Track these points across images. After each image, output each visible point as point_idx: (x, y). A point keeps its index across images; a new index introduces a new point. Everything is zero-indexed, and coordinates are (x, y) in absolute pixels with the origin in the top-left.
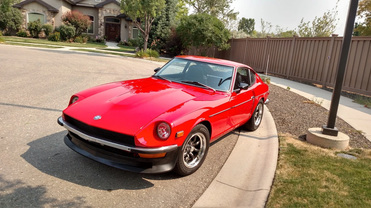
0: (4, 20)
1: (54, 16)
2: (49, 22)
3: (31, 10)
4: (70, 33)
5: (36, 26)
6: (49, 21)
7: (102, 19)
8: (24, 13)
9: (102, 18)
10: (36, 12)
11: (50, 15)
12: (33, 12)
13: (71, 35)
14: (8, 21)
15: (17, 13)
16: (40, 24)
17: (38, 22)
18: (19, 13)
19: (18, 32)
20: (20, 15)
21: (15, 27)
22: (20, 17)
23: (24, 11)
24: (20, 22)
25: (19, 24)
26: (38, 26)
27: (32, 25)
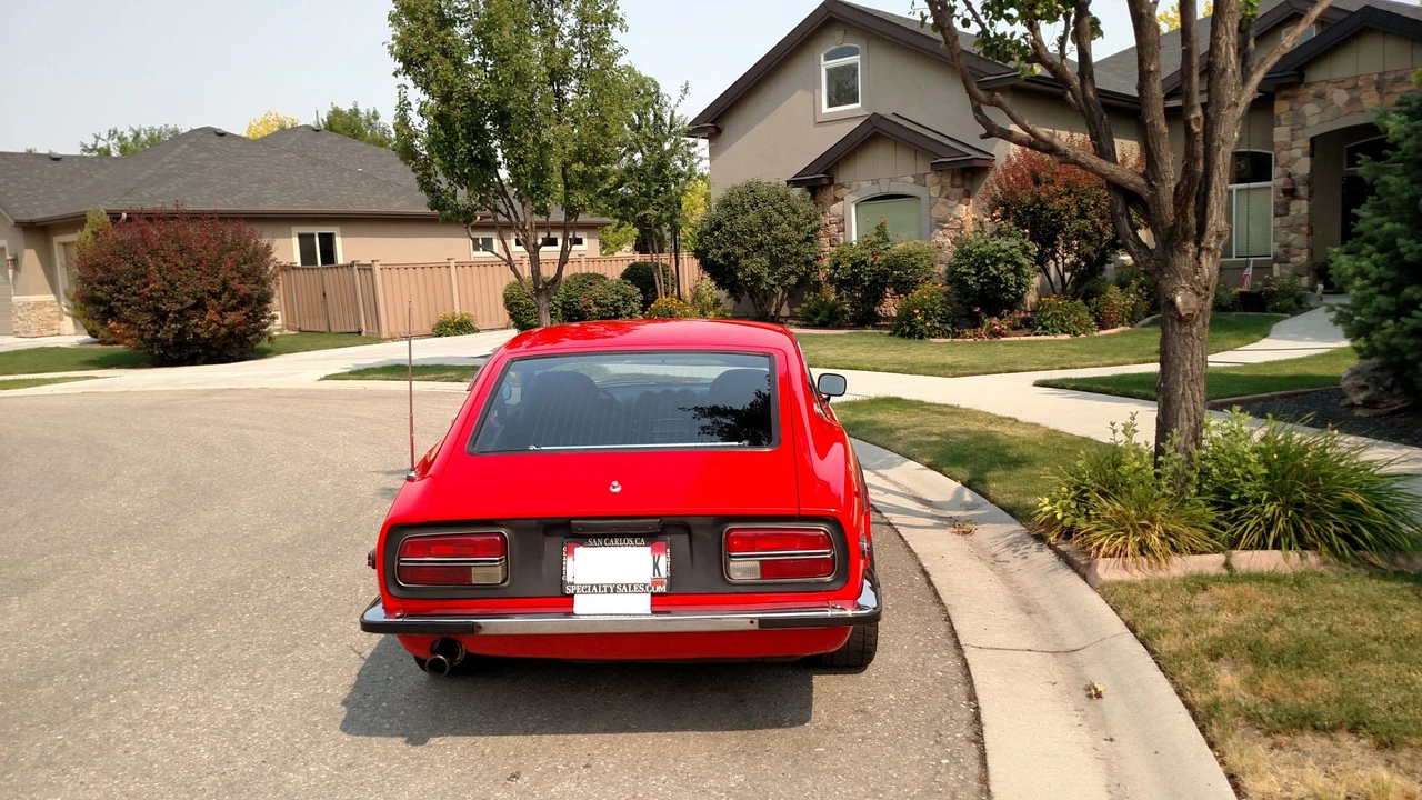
0: (726, 256)
1: (968, 194)
2: (942, 228)
3: (865, 185)
4: (996, 279)
5: (854, 266)
6: (940, 223)
7: (1294, 160)
8: (836, 208)
9: (1297, 153)
10: (885, 190)
11: (945, 193)
12: (875, 192)
13: (1006, 290)
14: (737, 258)
15: (785, 210)
16: (881, 247)
17: (874, 239)
18: (794, 211)
19: (805, 301)
20: (796, 220)
21: (775, 280)
22: (798, 228)
23: (839, 196)
24: (797, 254)
25: (794, 266)
26: (864, 262)
27: (839, 263)
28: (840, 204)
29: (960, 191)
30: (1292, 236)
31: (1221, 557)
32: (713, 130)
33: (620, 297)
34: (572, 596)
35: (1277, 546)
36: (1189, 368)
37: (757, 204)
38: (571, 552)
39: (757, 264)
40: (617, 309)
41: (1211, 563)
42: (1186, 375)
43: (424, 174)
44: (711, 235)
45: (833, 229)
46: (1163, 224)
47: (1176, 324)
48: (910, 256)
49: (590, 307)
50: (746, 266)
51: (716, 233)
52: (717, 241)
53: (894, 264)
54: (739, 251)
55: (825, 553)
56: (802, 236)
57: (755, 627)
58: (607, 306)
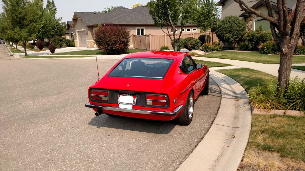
0: (222, 33)
5: (253, 36)
15: (237, 23)
16: (260, 32)
17: (259, 30)
18: (239, 23)
19: (240, 44)
20: (239, 25)
21: (233, 39)
22: (240, 27)
23: (251, 19)
24: (239, 33)
25: (238, 36)
26: (255, 35)
27: (249, 35)
28: (252, 21)
31: (283, 111)
32: (223, 4)
33: (196, 43)
34: (119, 104)
35: (299, 110)
36: (286, 66)
37: (230, 21)
38: (119, 96)
39: (229, 35)
40: (195, 45)
41: (280, 112)
42: (285, 68)
43: (154, 17)
44: (219, 28)
45: (250, 27)
46: (281, 31)
47: (283, 56)
48: (266, 34)
49: (189, 45)
50: (226, 36)
51: (220, 28)
52: (220, 30)
53: (262, 36)
54: (225, 32)
55: (165, 101)
56: (241, 29)
57: (150, 114)
58: (193, 45)
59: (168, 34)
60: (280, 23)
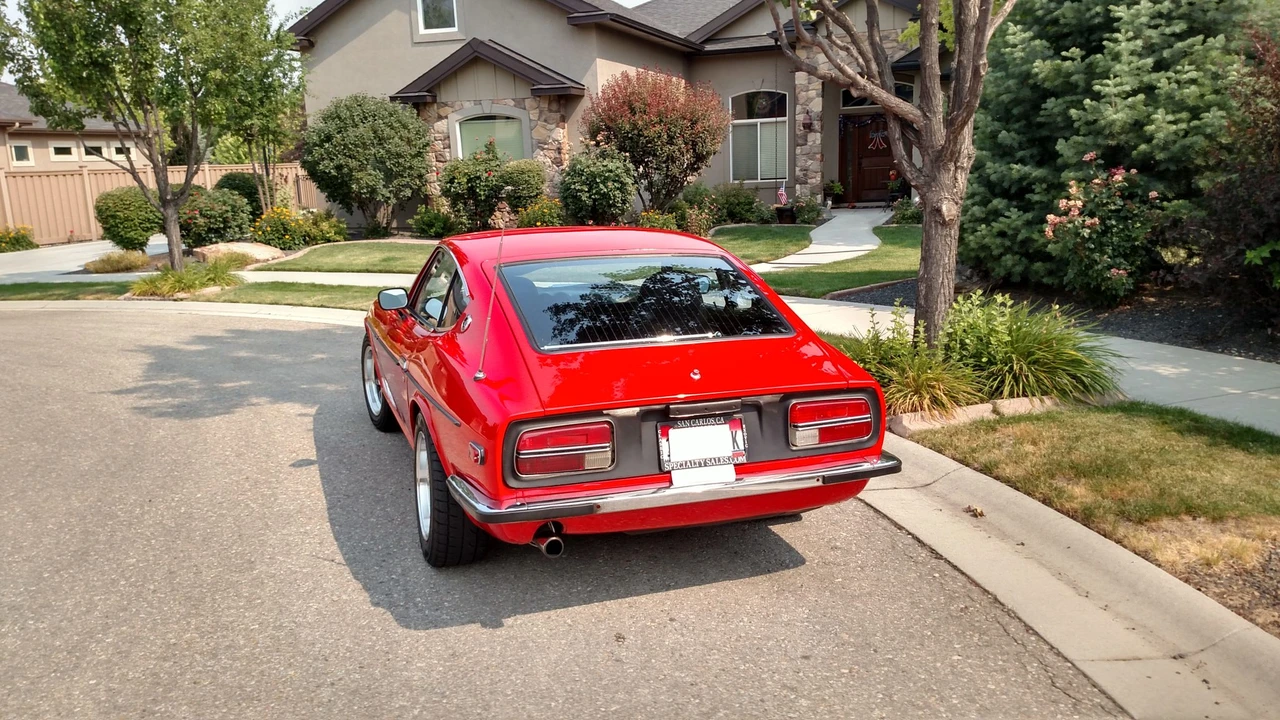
0: (339, 168)
1: (564, 119)
2: (543, 149)
3: (467, 105)
4: (605, 196)
5: (469, 181)
6: (541, 144)
7: (810, 100)
8: (441, 125)
9: (812, 93)
10: (487, 111)
11: (544, 117)
12: (478, 111)
13: (614, 205)
14: (351, 170)
15: (395, 125)
16: (493, 163)
17: (485, 156)
18: (405, 127)
19: (417, 214)
20: (407, 135)
21: (390, 192)
22: (409, 142)
23: (443, 115)
24: (411, 168)
25: (408, 179)
26: (479, 178)
27: (454, 178)
28: (444, 121)
29: (557, 116)
30: (810, 162)
31: (988, 406)
32: (306, 43)
33: (229, 208)
34: (669, 472)
36: (947, 261)
37: (366, 118)
38: (666, 434)
39: (368, 178)
40: (225, 221)
41: (983, 411)
42: (944, 268)
44: (321, 146)
45: (439, 145)
46: (933, 147)
47: (939, 227)
48: (523, 173)
49: (196, 219)
50: (361, 179)
51: (327, 145)
52: (329, 153)
53: (508, 179)
54: (353, 163)
56: (414, 151)
57: (820, 483)
58: (215, 217)
59: (129, 167)
60: (930, 120)
